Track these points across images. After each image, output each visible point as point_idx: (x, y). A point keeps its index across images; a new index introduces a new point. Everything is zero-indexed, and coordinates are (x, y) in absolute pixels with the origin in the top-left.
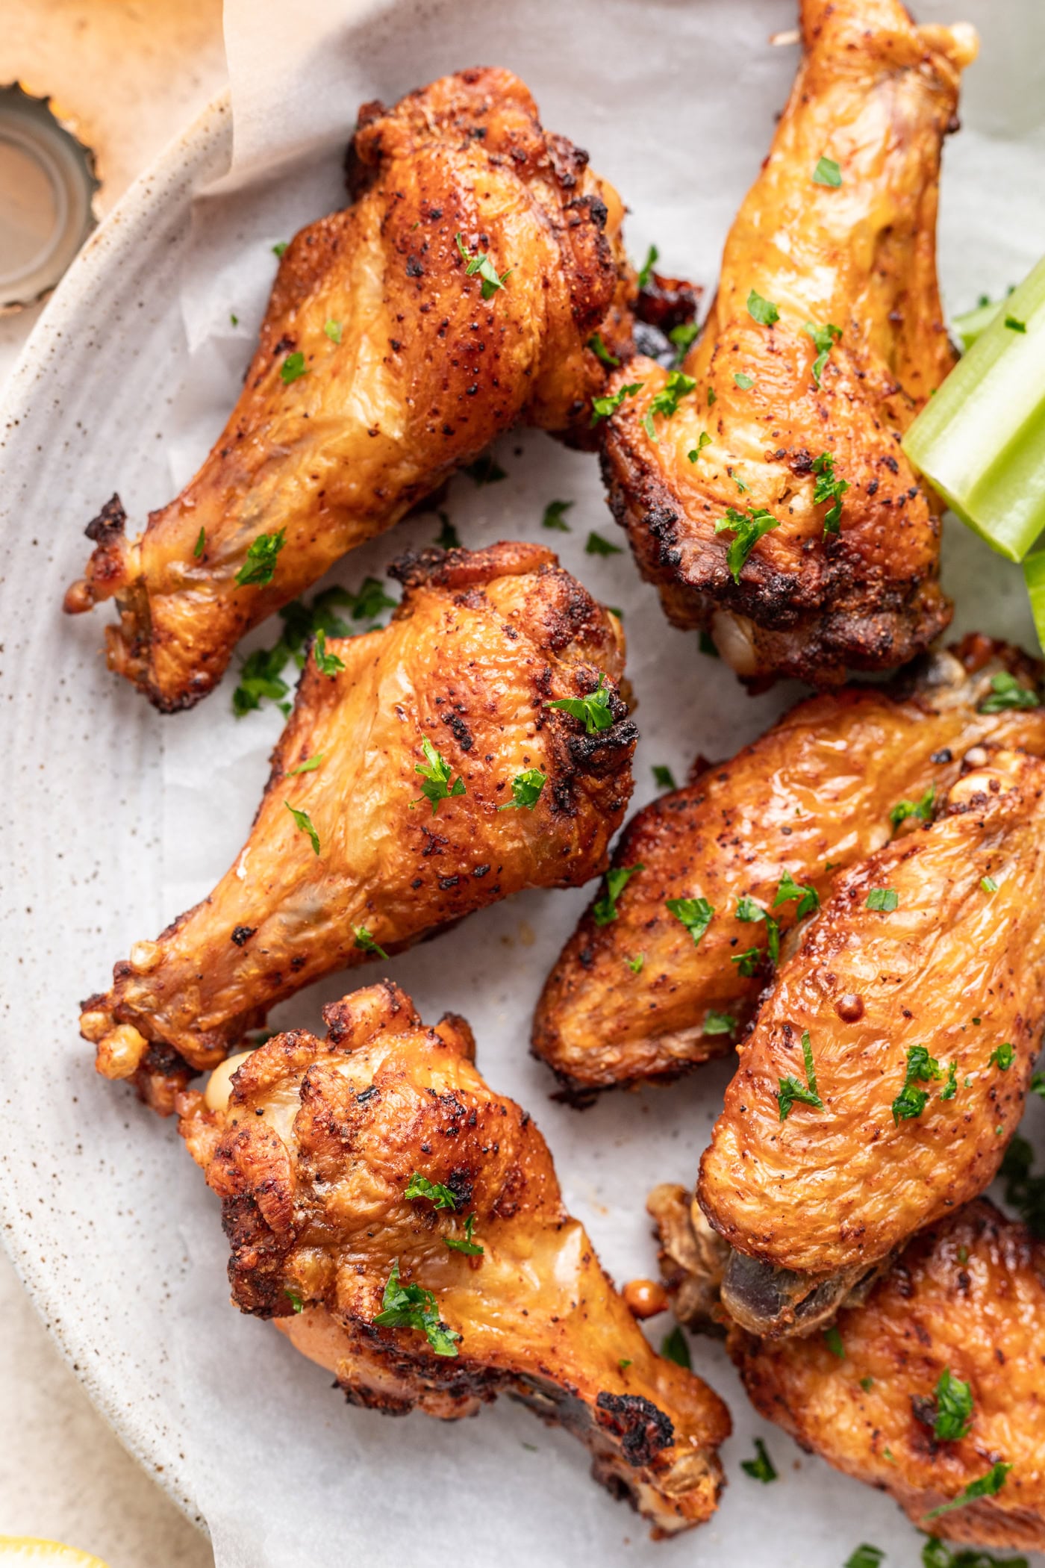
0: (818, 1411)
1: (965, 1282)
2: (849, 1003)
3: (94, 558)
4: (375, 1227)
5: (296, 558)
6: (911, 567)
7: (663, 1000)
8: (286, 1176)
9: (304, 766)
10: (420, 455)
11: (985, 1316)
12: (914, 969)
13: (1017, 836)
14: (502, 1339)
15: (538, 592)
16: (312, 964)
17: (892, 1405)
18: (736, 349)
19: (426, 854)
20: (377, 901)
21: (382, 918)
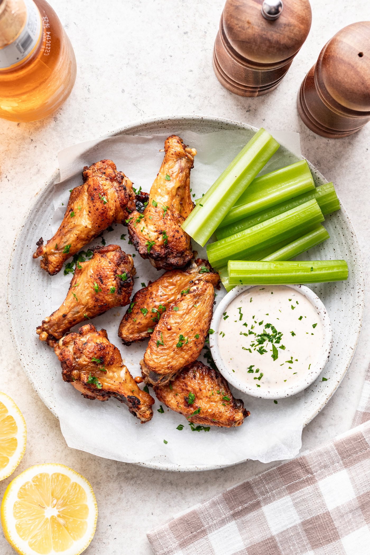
0: (168, 399)
1: (195, 376)
2: (169, 327)
3: (38, 249)
4: (87, 366)
5: (73, 248)
6: (182, 249)
7: (139, 326)
8: (71, 358)
9: (76, 285)
10: (95, 230)
11: (198, 382)
12: (181, 321)
13: (201, 297)
14: (111, 386)
15: (115, 255)
16: (77, 320)
17: (181, 398)
18: (150, 211)
19: (96, 301)
20: (88, 309)
21: (89, 312)
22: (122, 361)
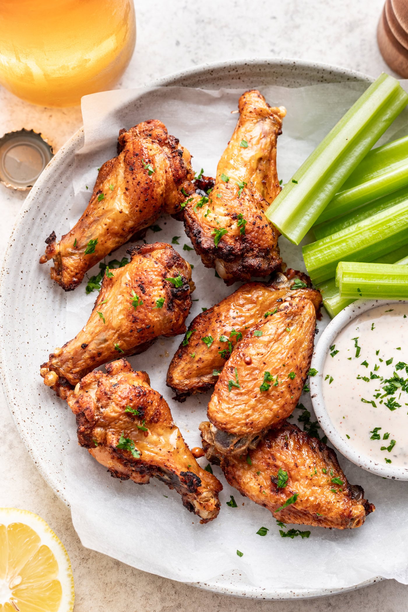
0: (244, 480)
1: (287, 445)
2: (247, 359)
3: (47, 248)
4: (117, 421)
5: (101, 247)
6: (266, 245)
7: (200, 365)
8: (92, 406)
9: (103, 302)
10: (134, 218)
11: (292, 454)
12: (267, 351)
13: (297, 318)
14: (154, 456)
15: (164, 253)
16: (103, 354)
17: (266, 479)
18: (218, 188)
19: (133, 322)
20: (121, 337)
21: (122, 342)
22: (172, 420)
